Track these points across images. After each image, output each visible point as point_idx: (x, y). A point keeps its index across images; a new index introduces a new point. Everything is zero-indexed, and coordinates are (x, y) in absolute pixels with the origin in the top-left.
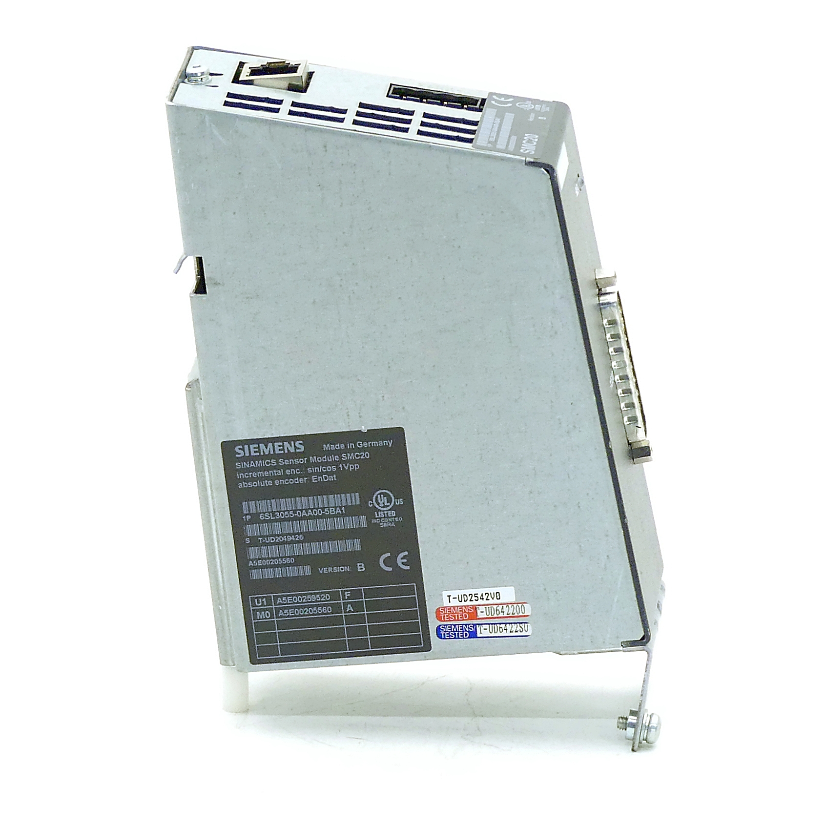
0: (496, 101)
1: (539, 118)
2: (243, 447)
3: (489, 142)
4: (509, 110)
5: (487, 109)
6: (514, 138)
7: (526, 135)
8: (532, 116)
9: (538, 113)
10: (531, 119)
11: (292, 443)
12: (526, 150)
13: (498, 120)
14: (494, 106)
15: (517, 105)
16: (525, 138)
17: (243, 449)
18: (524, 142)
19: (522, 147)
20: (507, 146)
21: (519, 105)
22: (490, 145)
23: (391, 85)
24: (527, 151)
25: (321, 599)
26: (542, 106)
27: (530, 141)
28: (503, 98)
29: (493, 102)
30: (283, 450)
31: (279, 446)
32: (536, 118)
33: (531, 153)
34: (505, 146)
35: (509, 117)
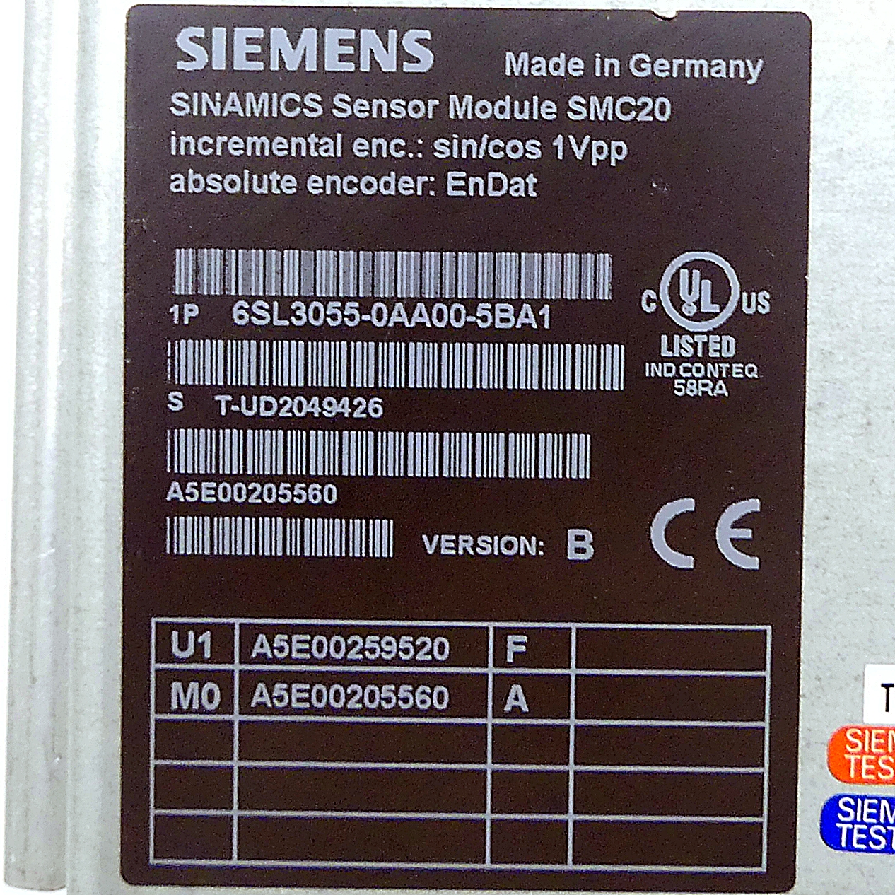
2: (209, 35)
11: (393, 33)
17: (206, 43)
25: (416, 652)
30: (355, 58)
31: (343, 42)
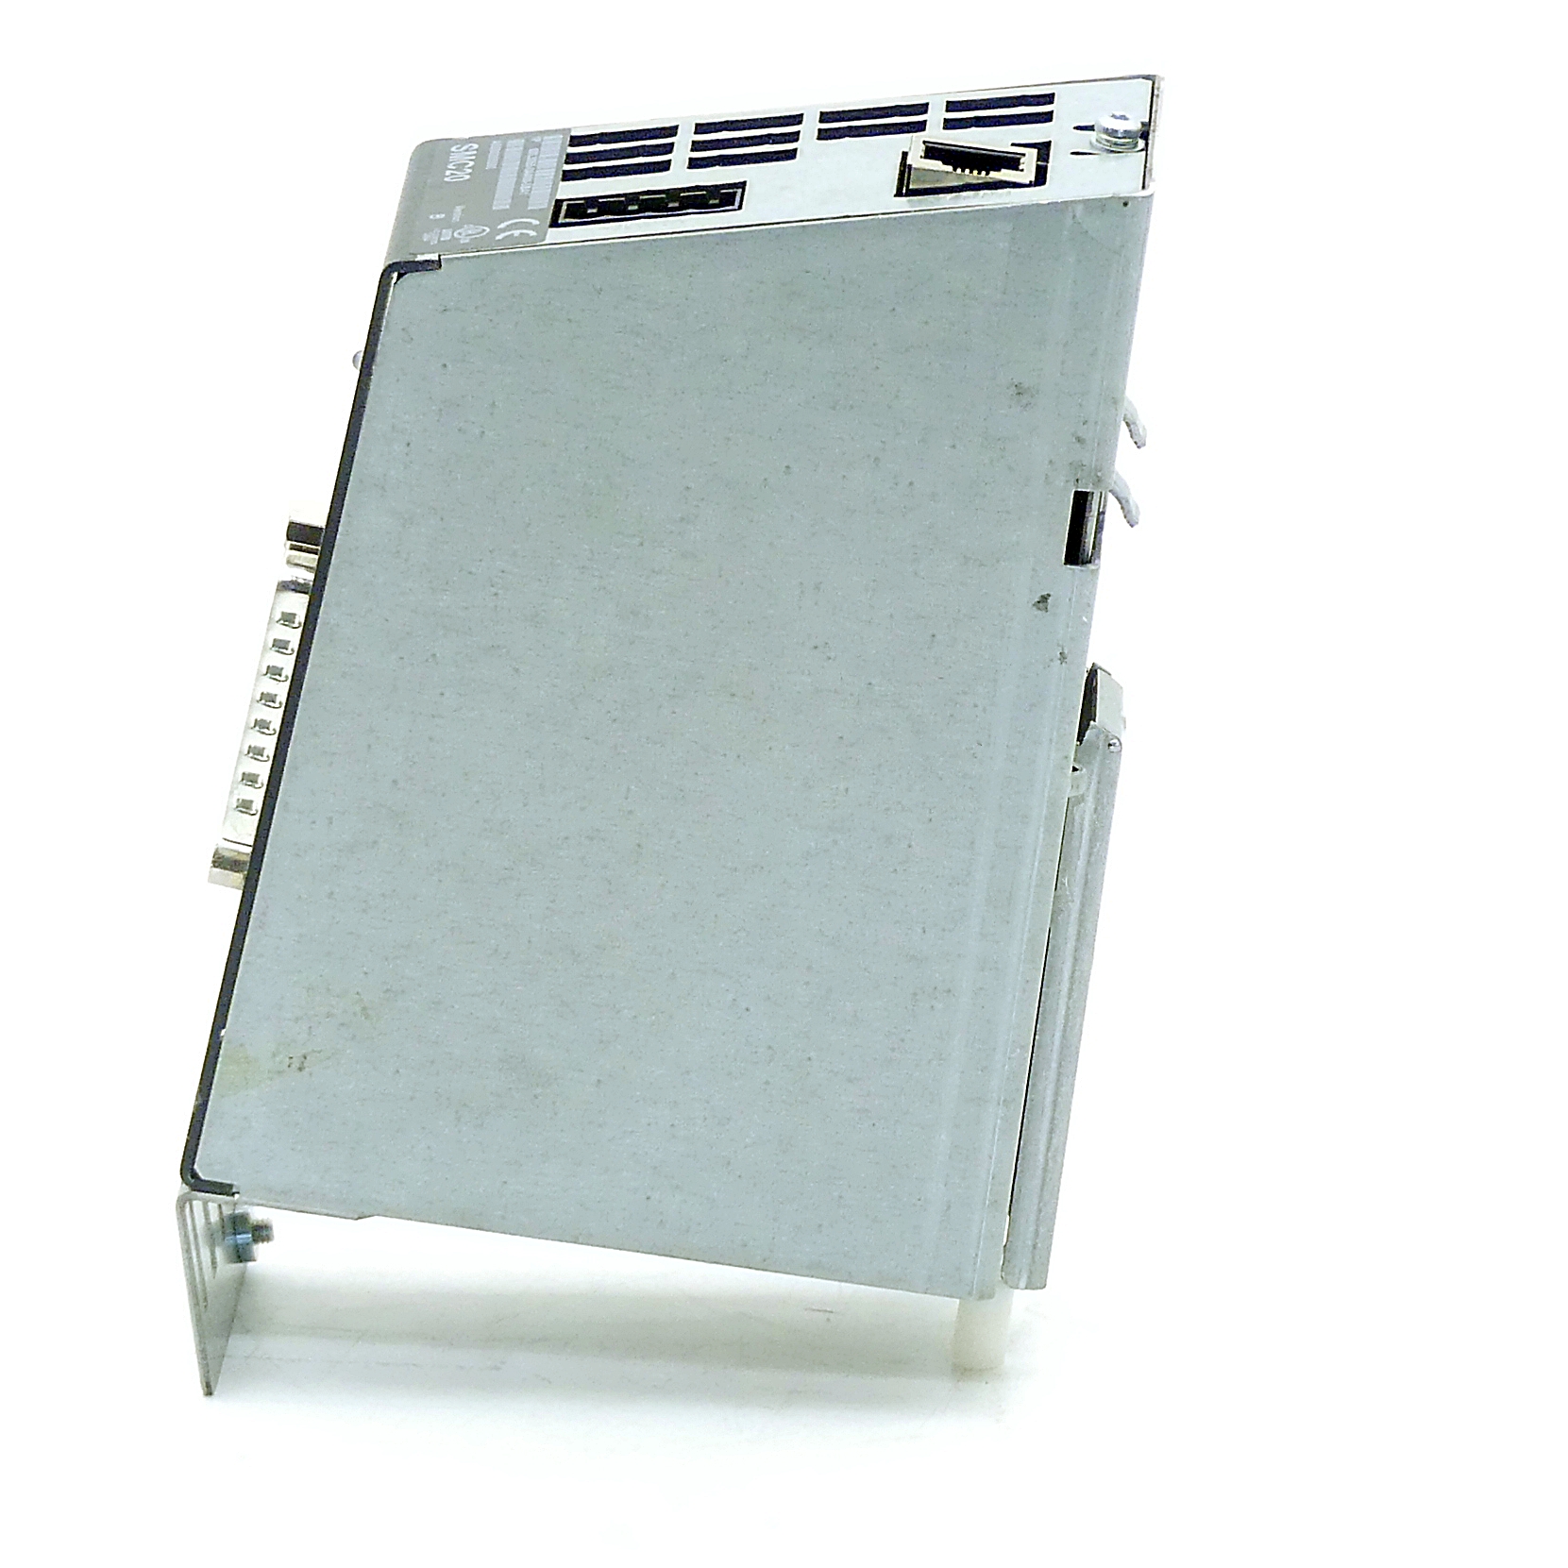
0: (528, 226)
1: (443, 216)
3: (539, 146)
4: (504, 215)
5: (545, 206)
6: (491, 164)
7: (468, 177)
8: (457, 216)
9: (447, 224)
10: (459, 209)
12: (467, 150)
13: (523, 189)
14: (532, 214)
15: (488, 230)
16: (470, 171)
18: (471, 163)
19: (475, 152)
20: (504, 148)
21: (484, 230)
22: (537, 139)
23: (740, 207)
24: (465, 148)
26: (439, 241)
27: (460, 167)
28: (515, 235)
29: (535, 222)
32: (450, 214)
33: (458, 146)
34: (508, 145)
35: (502, 201)
